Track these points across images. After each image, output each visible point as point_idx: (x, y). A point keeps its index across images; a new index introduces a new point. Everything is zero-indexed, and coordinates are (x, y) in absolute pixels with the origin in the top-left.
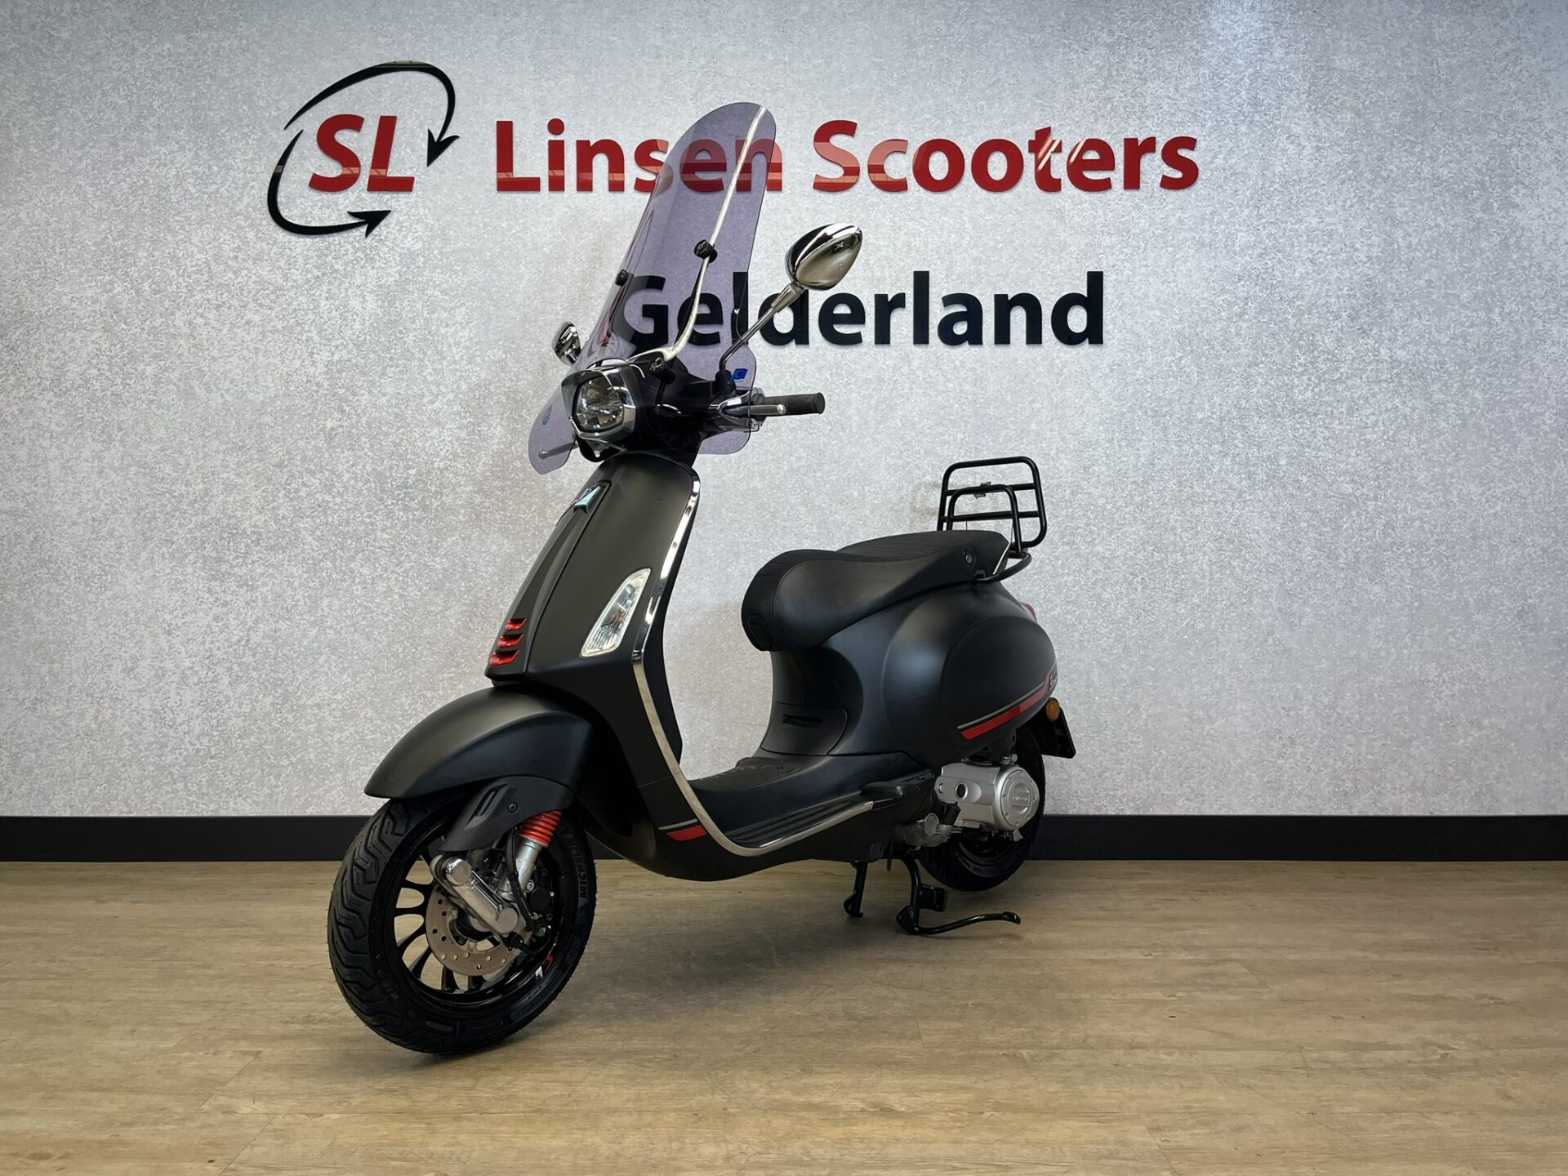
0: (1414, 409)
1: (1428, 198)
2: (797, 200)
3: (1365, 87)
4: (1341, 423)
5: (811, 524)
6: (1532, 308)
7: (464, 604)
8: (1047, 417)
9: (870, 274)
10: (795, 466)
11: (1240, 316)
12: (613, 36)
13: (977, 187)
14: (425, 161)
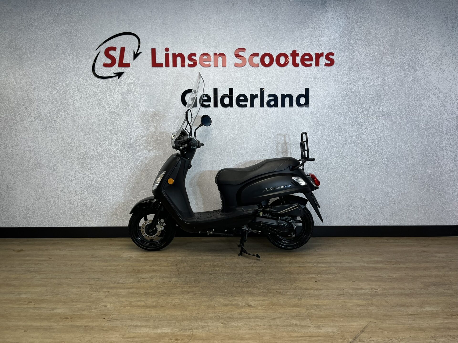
0: (388, 124)
1: (394, 68)
2: (230, 69)
3: (379, 38)
4: (369, 127)
5: (234, 153)
6: (420, 97)
7: (146, 174)
8: (294, 126)
9: (249, 89)
10: (230, 139)
11: (344, 100)
12: (182, 25)
13: (277, 66)
14: (133, 59)
